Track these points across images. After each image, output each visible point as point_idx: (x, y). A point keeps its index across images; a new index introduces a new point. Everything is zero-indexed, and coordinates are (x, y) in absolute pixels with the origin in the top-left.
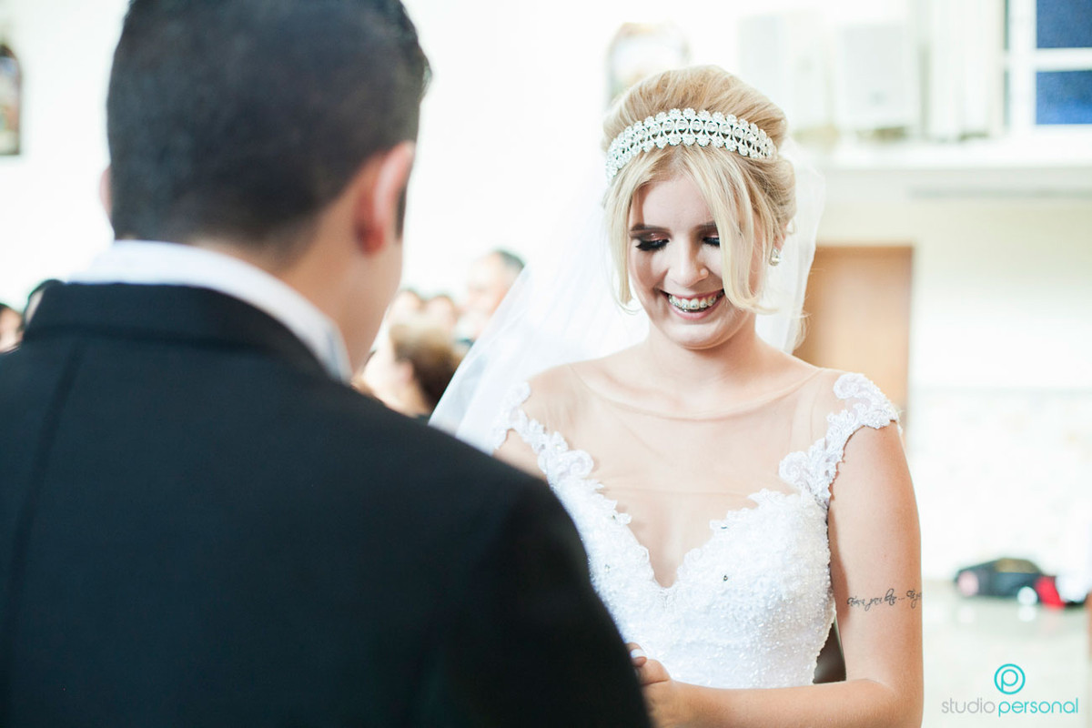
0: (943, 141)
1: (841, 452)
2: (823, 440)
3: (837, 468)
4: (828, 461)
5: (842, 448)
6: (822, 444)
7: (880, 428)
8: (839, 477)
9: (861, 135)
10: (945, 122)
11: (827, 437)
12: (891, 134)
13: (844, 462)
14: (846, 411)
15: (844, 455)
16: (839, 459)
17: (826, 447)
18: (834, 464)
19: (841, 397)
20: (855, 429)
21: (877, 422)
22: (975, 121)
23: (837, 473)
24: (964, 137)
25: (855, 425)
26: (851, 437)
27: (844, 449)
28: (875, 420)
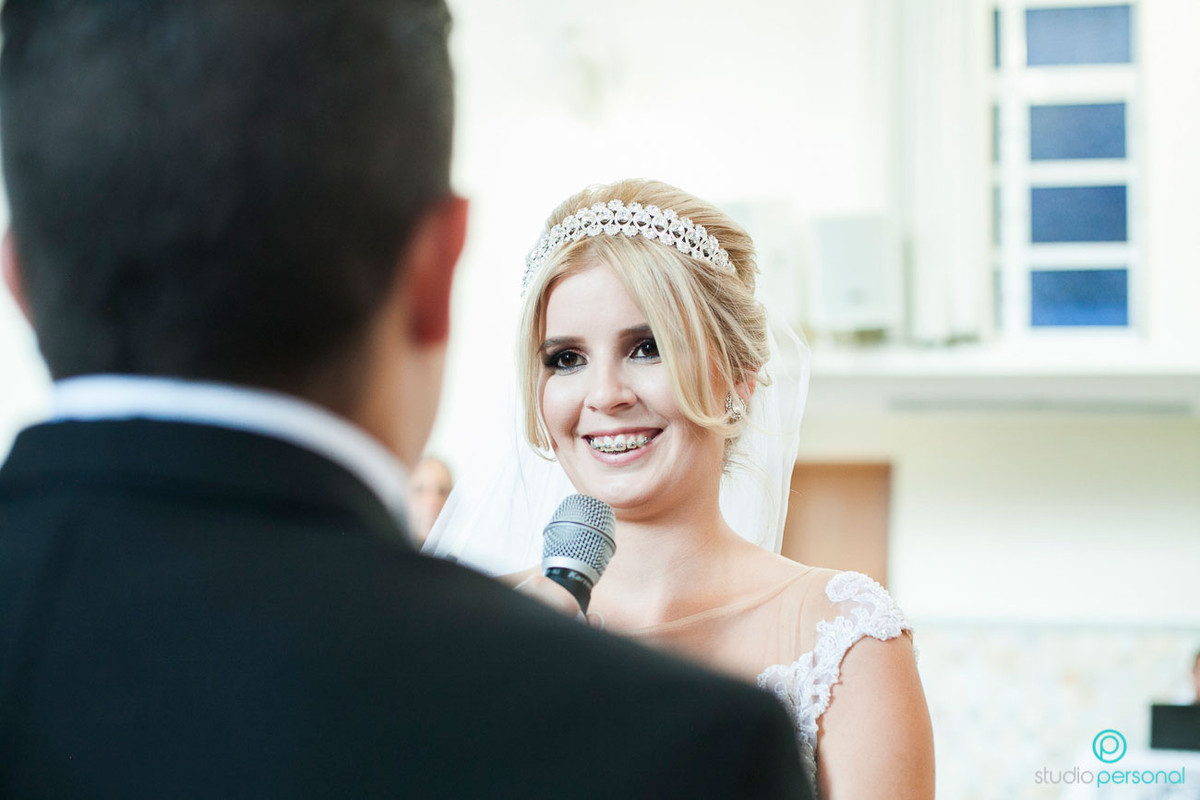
0: (928, 345)
1: (837, 671)
2: (811, 654)
3: (831, 691)
4: (816, 682)
5: (837, 664)
6: (810, 660)
7: (887, 640)
8: (834, 706)
9: (840, 339)
10: (930, 324)
11: (816, 650)
12: (870, 337)
13: (840, 683)
14: (843, 618)
15: (840, 674)
16: (835, 680)
17: (814, 662)
18: (827, 687)
19: (836, 600)
20: (855, 639)
21: (883, 631)
22: (965, 322)
23: (832, 699)
24: (953, 341)
25: (854, 635)
26: (849, 649)
27: (840, 666)
28: (880, 629)
